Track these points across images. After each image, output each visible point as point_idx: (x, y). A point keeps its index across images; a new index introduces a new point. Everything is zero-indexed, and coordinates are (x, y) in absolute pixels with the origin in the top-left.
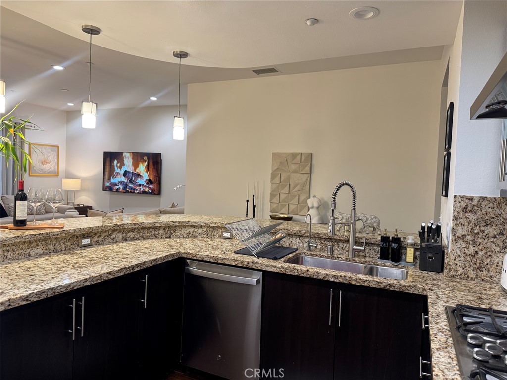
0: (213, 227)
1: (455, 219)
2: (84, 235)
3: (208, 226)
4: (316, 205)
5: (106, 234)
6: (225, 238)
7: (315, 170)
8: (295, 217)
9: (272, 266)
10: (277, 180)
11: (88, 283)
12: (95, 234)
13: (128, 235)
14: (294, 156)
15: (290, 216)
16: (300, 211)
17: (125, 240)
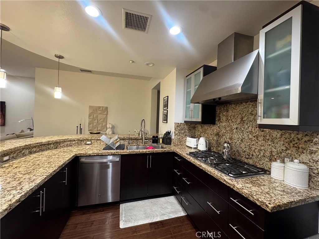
0: (81, 140)
1: (175, 129)
2: (4, 154)
3: (78, 140)
4: (111, 127)
5: (18, 151)
6: (88, 144)
7: (109, 113)
8: (101, 132)
9: (125, 152)
10: (92, 117)
12: (11, 152)
13: (32, 150)
14: (100, 107)
15: (99, 132)
16: (103, 129)
17: (31, 153)
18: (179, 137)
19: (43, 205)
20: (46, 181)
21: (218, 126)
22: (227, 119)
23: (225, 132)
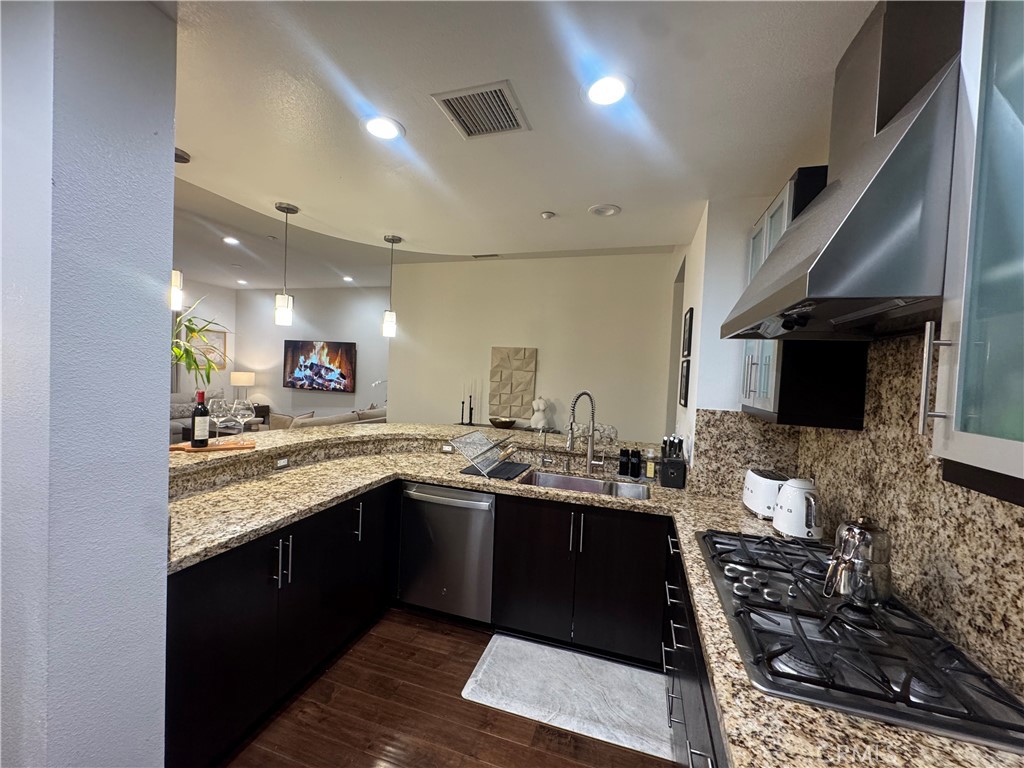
0: (431, 440)
1: (698, 433)
2: (279, 454)
3: (426, 439)
4: (542, 407)
5: (305, 452)
6: (446, 453)
7: (540, 367)
8: (519, 421)
9: (507, 488)
10: (497, 378)
11: (296, 519)
12: (293, 452)
13: (332, 451)
14: (517, 351)
15: (513, 419)
16: (524, 413)
17: (328, 457)
18: (714, 466)
19: (285, 567)
20: (295, 522)
21: (872, 437)
22: (907, 411)
23: (894, 470)
